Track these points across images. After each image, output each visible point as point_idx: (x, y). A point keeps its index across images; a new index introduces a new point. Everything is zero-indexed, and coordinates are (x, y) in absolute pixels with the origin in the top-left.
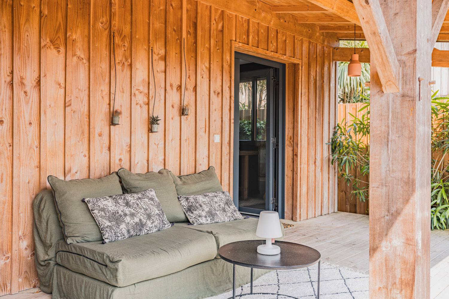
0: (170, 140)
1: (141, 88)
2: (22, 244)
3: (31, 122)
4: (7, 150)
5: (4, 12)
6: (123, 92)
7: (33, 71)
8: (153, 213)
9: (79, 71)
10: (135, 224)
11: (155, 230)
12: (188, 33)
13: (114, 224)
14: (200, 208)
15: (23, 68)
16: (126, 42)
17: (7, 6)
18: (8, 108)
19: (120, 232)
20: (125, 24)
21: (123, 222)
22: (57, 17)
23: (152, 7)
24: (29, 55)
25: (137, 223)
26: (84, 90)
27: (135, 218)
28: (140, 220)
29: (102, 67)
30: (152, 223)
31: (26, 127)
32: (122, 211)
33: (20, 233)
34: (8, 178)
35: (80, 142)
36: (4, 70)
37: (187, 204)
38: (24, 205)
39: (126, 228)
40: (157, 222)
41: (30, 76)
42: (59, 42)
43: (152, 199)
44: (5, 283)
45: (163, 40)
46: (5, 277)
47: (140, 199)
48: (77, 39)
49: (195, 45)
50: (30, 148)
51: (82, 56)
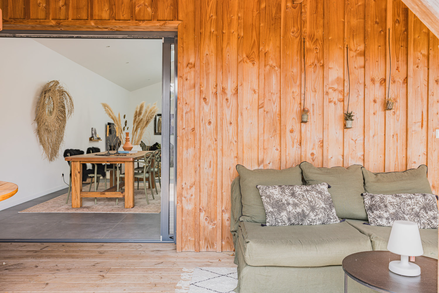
0: (371, 135)
1: (336, 86)
2: (224, 215)
3: (232, 122)
4: (214, 143)
5: (212, 41)
6: (315, 91)
7: (232, 83)
8: (318, 206)
9: (271, 78)
10: (297, 214)
11: (318, 223)
12: (396, 21)
13: (276, 210)
14: (384, 209)
15: (225, 81)
16: (318, 45)
17: (214, 36)
18: (214, 112)
19: (281, 219)
20: (317, 28)
21: (284, 210)
22: (252, 36)
23: (347, 6)
24: (230, 70)
25: (299, 213)
26: (276, 94)
27: (298, 208)
28: (303, 211)
29: (294, 71)
30: (315, 216)
31: (227, 126)
32: (286, 200)
33: (223, 207)
34: (215, 165)
35: (273, 138)
36: (211, 84)
37: (370, 203)
38: (226, 186)
39: (287, 216)
40: (321, 215)
41: (230, 87)
42: (253, 56)
43: (320, 193)
44: (213, 242)
45: (362, 35)
46: (212, 238)
47: (307, 191)
48: (269, 51)
49: (406, 33)
50: (231, 142)
51: (274, 64)
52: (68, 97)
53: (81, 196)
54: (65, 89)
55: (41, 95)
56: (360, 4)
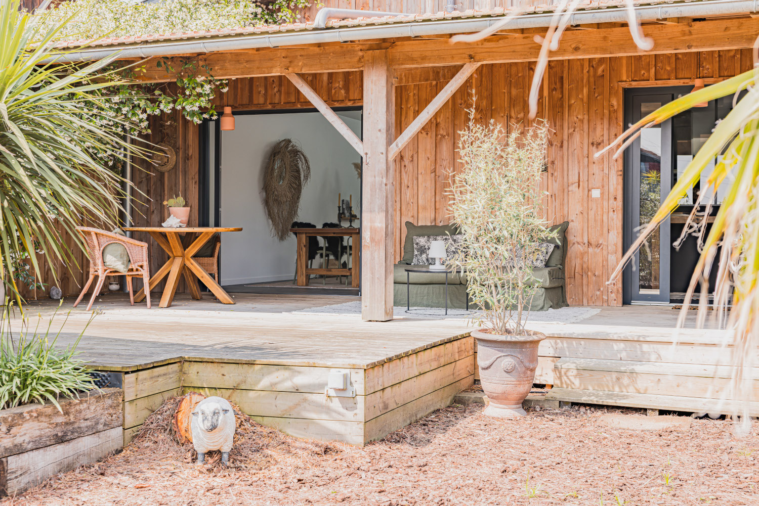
9: (442, 145)
12: (553, 89)
13: (420, 254)
16: (483, 115)
19: (421, 259)
23: (507, 78)
39: (426, 257)
41: (407, 155)
42: (427, 127)
45: (522, 104)
48: (440, 122)
49: (561, 100)
51: (445, 134)
52: (302, 157)
53: (306, 272)
54: (299, 149)
55: (270, 159)
56: (520, 75)
